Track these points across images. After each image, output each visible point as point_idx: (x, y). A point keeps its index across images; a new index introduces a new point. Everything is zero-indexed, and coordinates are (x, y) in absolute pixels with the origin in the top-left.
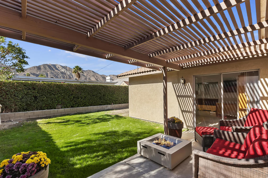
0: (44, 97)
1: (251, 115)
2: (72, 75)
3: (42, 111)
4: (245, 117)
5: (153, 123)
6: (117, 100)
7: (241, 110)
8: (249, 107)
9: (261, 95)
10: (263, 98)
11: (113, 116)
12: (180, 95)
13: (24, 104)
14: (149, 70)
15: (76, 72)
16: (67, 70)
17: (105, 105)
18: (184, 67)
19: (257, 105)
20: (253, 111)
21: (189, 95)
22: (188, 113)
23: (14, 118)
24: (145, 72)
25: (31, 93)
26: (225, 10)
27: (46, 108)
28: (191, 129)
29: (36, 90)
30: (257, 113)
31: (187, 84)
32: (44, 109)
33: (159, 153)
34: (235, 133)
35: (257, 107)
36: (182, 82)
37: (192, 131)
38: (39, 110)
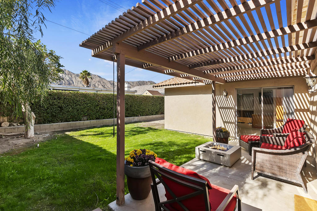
0: (70, 108)
1: (287, 124)
2: (73, 81)
3: (67, 123)
4: (282, 127)
5: (193, 135)
6: (144, 112)
7: (278, 121)
8: (285, 118)
9: (295, 108)
10: (297, 110)
11: (147, 128)
12: (221, 106)
13: (50, 115)
14: (191, 82)
15: (84, 78)
16: (65, 74)
17: (131, 116)
18: (228, 81)
19: (292, 116)
20: (289, 121)
21: (231, 107)
22: (230, 124)
23: (39, 130)
24: (186, 83)
25: (56, 103)
26: (253, 9)
27: (71, 120)
28: (233, 139)
29: (61, 100)
30: (292, 122)
31: (229, 96)
32: (69, 121)
33: (218, 155)
34: (277, 138)
35: (292, 117)
36: (225, 94)
37: (234, 140)
38: (63, 122)
